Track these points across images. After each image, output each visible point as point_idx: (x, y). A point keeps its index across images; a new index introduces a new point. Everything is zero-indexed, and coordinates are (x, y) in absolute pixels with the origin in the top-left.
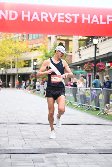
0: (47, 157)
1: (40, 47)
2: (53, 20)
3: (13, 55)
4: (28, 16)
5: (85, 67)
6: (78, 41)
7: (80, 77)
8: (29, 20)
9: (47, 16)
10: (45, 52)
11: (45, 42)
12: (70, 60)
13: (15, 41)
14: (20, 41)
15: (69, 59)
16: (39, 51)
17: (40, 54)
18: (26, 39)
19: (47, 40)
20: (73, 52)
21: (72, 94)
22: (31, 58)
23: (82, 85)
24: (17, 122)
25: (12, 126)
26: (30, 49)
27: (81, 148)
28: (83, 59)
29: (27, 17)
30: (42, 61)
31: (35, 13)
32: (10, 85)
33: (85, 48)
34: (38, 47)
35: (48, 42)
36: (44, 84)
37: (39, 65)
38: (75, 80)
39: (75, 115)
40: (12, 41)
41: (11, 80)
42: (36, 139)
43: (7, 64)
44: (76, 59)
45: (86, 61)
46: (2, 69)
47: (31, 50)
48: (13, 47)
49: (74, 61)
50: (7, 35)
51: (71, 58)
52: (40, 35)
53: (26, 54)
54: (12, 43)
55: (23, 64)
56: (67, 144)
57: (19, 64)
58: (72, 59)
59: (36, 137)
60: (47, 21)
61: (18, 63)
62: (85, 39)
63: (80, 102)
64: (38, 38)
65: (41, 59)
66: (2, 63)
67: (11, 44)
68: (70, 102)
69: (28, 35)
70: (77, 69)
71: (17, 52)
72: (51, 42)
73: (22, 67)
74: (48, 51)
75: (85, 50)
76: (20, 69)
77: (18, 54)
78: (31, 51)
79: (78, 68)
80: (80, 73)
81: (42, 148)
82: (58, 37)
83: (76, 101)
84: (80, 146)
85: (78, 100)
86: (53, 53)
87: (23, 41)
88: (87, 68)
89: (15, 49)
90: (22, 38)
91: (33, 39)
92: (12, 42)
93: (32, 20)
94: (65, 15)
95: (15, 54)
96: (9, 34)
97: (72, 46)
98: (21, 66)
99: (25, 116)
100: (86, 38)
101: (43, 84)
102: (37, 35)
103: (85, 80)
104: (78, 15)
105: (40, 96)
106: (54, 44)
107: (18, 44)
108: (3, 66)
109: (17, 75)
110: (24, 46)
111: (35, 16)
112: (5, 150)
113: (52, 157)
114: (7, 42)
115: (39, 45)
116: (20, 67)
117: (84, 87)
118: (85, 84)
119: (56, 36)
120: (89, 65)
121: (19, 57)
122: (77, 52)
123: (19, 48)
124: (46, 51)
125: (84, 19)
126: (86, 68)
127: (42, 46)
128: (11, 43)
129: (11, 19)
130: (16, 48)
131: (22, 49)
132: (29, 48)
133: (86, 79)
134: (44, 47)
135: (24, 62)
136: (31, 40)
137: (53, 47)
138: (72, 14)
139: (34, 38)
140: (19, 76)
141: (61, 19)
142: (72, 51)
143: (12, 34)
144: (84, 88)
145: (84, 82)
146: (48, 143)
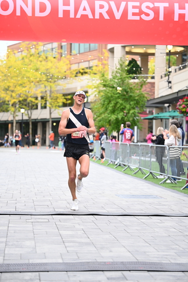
0: (108, 279)
1: (94, 68)
2: (118, 16)
3: (43, 84)
4: (71, 8)
5: (180, 105)
6: (165, 54)
7: (170, 124)
8: (72, 15)
9: (106, 8)
10: (104, 78)
11: (102, 59)
12: (151, 92)
13: (47, 58)
14: (55, 58)
15: (148, 90)
16: (92, 75)
17: (94, 82)
18: (66, 52)
19: (107, 54)
20: (156, 77)
21: (156, 158)
22: (76, 88)
23: (174, 140)
24: (52, 211)
25: (41, 219)
26: (75, 73)
27: (173, 261)
28: (175, 89)
29: (69, 11)
30: (97, 95)
31: (84, 4)
32: (37, 140)
33: (180, 69)
34: (90, 68)
35: (108, 57)
36: (102, 139)
37: (91, 102)
38: (160, 130)
39: (161, 197)
40: (39, 57)
41: (39, 131)
42: (87, 244)
43: (32, 101)
44: (162, 91)
45: (180, 94)
46: (22, 111)
47: (77, 73)
48: (43, 69)
49: (158, 95)
50: (30, 45)
51: (152, 88)
52: (92, 45)
53: (66, 81)
54: (41, 61)
55: (61, 100)
56: (147, 253)
57: (53, 101)
58: (154, 90)
59: (87, 240)
60: (106, 17)
61: (52, 99)
62: (179, 51)
63: (170, 173)
64: (90, 51)
65: (96, 91)
66: (21, 99)
67: (39, 63)
68: (151, 173)
69: (71, 44)
70: (164, 110)
71: (50, 78)
72: (113, 57)
73: (59, 107)
74: (107, 75)
75: (178, 72)
76: (55, 110)
77: (52, 81)
78: (76, 76)
79: (165, 108)
80: (170, 116)
81: (98, 261)
82: (127, 49)
83: (162, 170)
84: (171, 258)
85: (166, 169)
86: (118, 80)
87: (61, 56)
88: (184, 107)
89: (45, 71)
90: (60, 51)
91: (79, 54)
92: (40, 59)
93: (78, 16)
94: (141, 5)
95: (46, 82)
96: (35, 43)
97: (154, 66)
98: (58, 105)
99: (66, 200)
100: (182, 49)
101: (100, 139)
102: (87, 45)
103: (179, 130)
104: (167, 5)
105: (94, 161)
106: (120, 63)
107: (52, 62)
108: (23, 104)
109: (51, 122)
110: (63, 66)
111: (85, 9)
112: (28, 265)
113: (118, 278)
114: (31, 58)
115: (92, 63)
116: (56, 106)
117: (178, 143)
118: (179, 138)
119: (124, 47)
120: (186, 101)
121: (54, 88)
122: (163, 76)
123: (53, 71)
124: (105, 76)
125: (177, 11)
126: (182, 107)
127: (97, 66)
128: (37, 60)
129: (38, 14)
130: (47, 69)
131: (59, 72)
132: (72, 70)
133: (182, 128)
134: (101, 67)
135: (63, 97)
136: (77, 55)
137: (118, 68)
138: (155, 3)
139: (82, 51)
140: (55, 124)
141: (134, 14)
142: (154, 75)
143: (40, 43)
144: (177, 146)
145: (177, 134)
146: (111, 251)
